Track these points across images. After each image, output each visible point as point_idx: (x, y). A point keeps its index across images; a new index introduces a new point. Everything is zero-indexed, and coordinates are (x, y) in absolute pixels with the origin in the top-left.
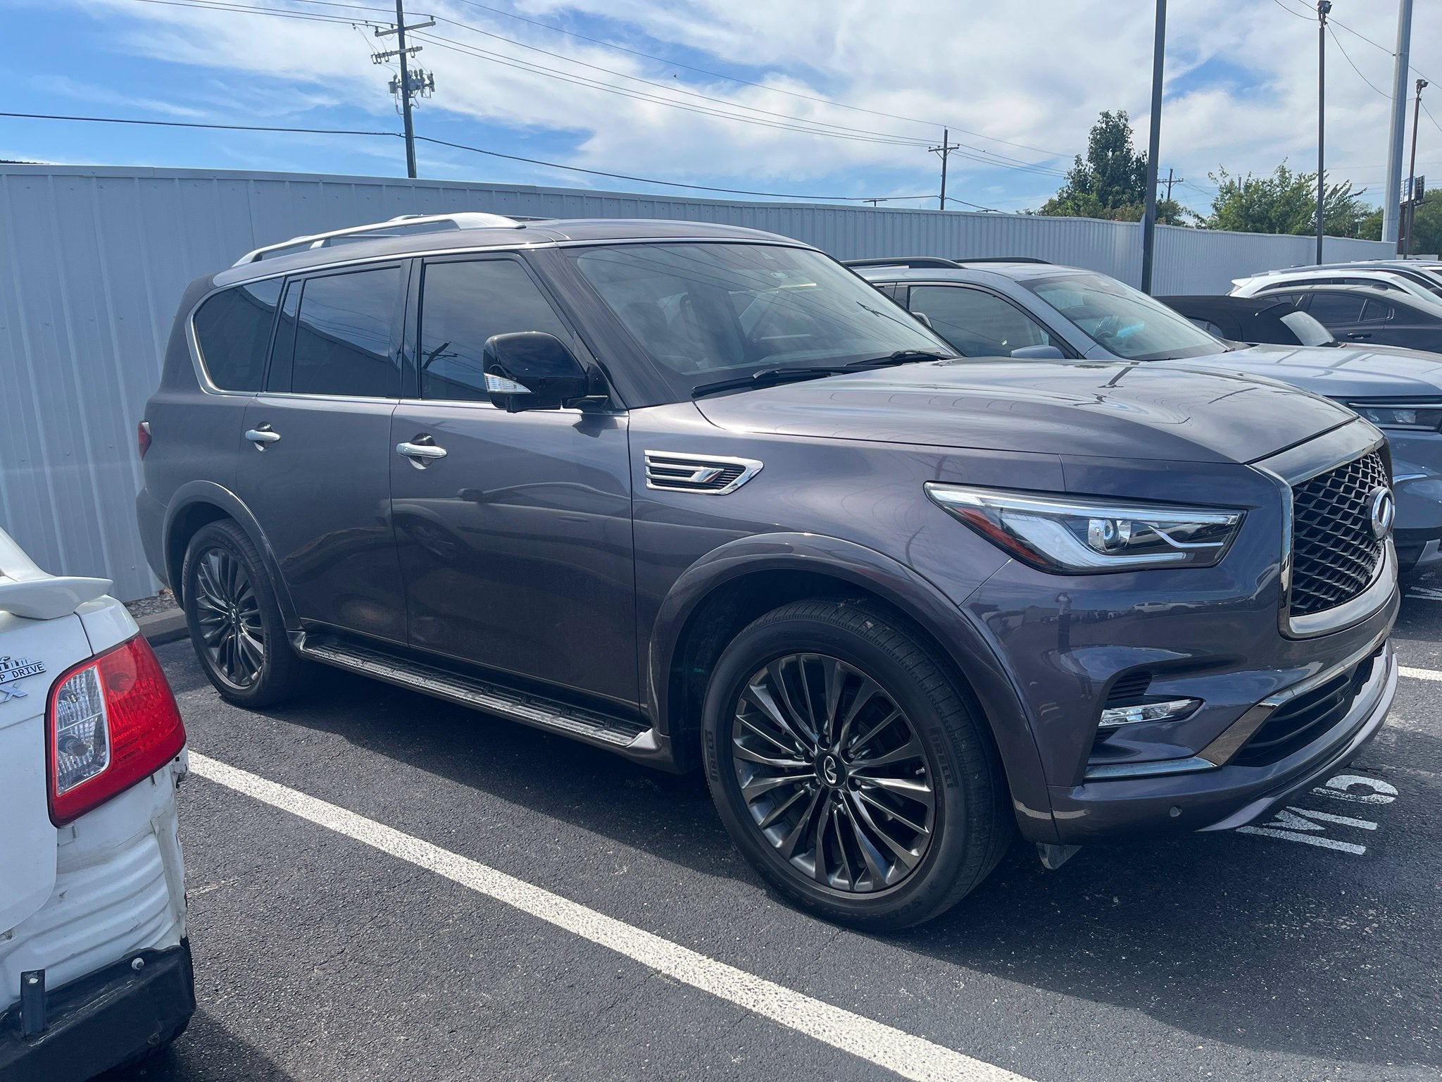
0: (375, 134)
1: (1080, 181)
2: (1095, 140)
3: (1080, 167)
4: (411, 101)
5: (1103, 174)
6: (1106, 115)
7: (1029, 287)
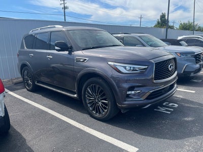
2: (161, 17)
3: (159, 21)
4: (65, 10)
5: (162, 21)
6: (163, 13)
7: (139, 37)
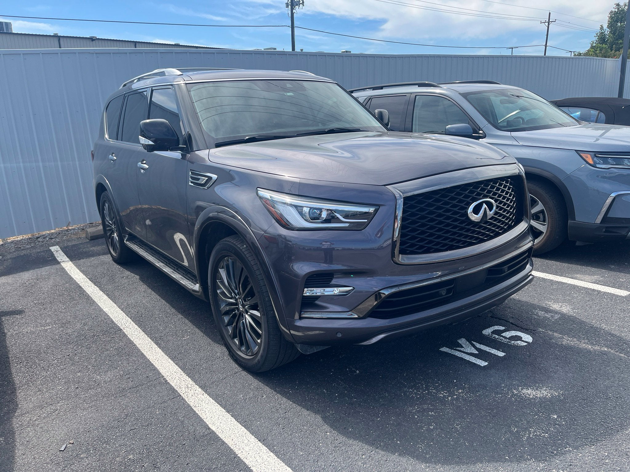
0: (279, 26)
1: (602, 39)
2: (611, 18)
3: (603, 31)
4: (294, 11)
5: (614, 34)
6: (618, 5)
7: (465, 95)
